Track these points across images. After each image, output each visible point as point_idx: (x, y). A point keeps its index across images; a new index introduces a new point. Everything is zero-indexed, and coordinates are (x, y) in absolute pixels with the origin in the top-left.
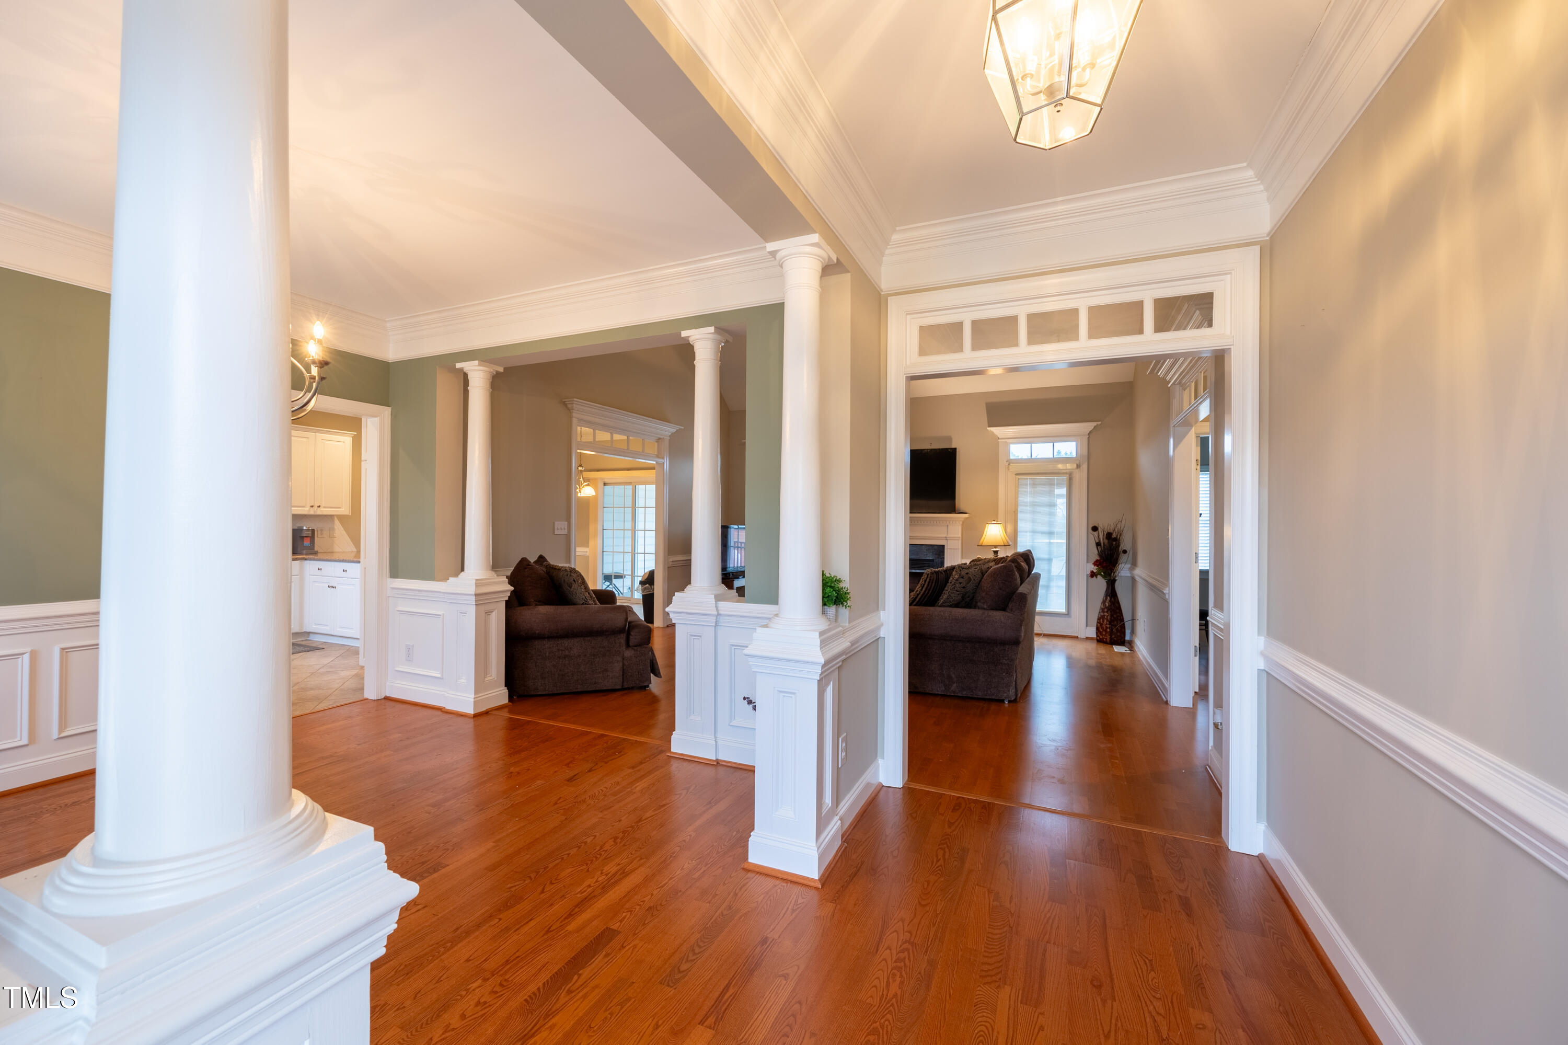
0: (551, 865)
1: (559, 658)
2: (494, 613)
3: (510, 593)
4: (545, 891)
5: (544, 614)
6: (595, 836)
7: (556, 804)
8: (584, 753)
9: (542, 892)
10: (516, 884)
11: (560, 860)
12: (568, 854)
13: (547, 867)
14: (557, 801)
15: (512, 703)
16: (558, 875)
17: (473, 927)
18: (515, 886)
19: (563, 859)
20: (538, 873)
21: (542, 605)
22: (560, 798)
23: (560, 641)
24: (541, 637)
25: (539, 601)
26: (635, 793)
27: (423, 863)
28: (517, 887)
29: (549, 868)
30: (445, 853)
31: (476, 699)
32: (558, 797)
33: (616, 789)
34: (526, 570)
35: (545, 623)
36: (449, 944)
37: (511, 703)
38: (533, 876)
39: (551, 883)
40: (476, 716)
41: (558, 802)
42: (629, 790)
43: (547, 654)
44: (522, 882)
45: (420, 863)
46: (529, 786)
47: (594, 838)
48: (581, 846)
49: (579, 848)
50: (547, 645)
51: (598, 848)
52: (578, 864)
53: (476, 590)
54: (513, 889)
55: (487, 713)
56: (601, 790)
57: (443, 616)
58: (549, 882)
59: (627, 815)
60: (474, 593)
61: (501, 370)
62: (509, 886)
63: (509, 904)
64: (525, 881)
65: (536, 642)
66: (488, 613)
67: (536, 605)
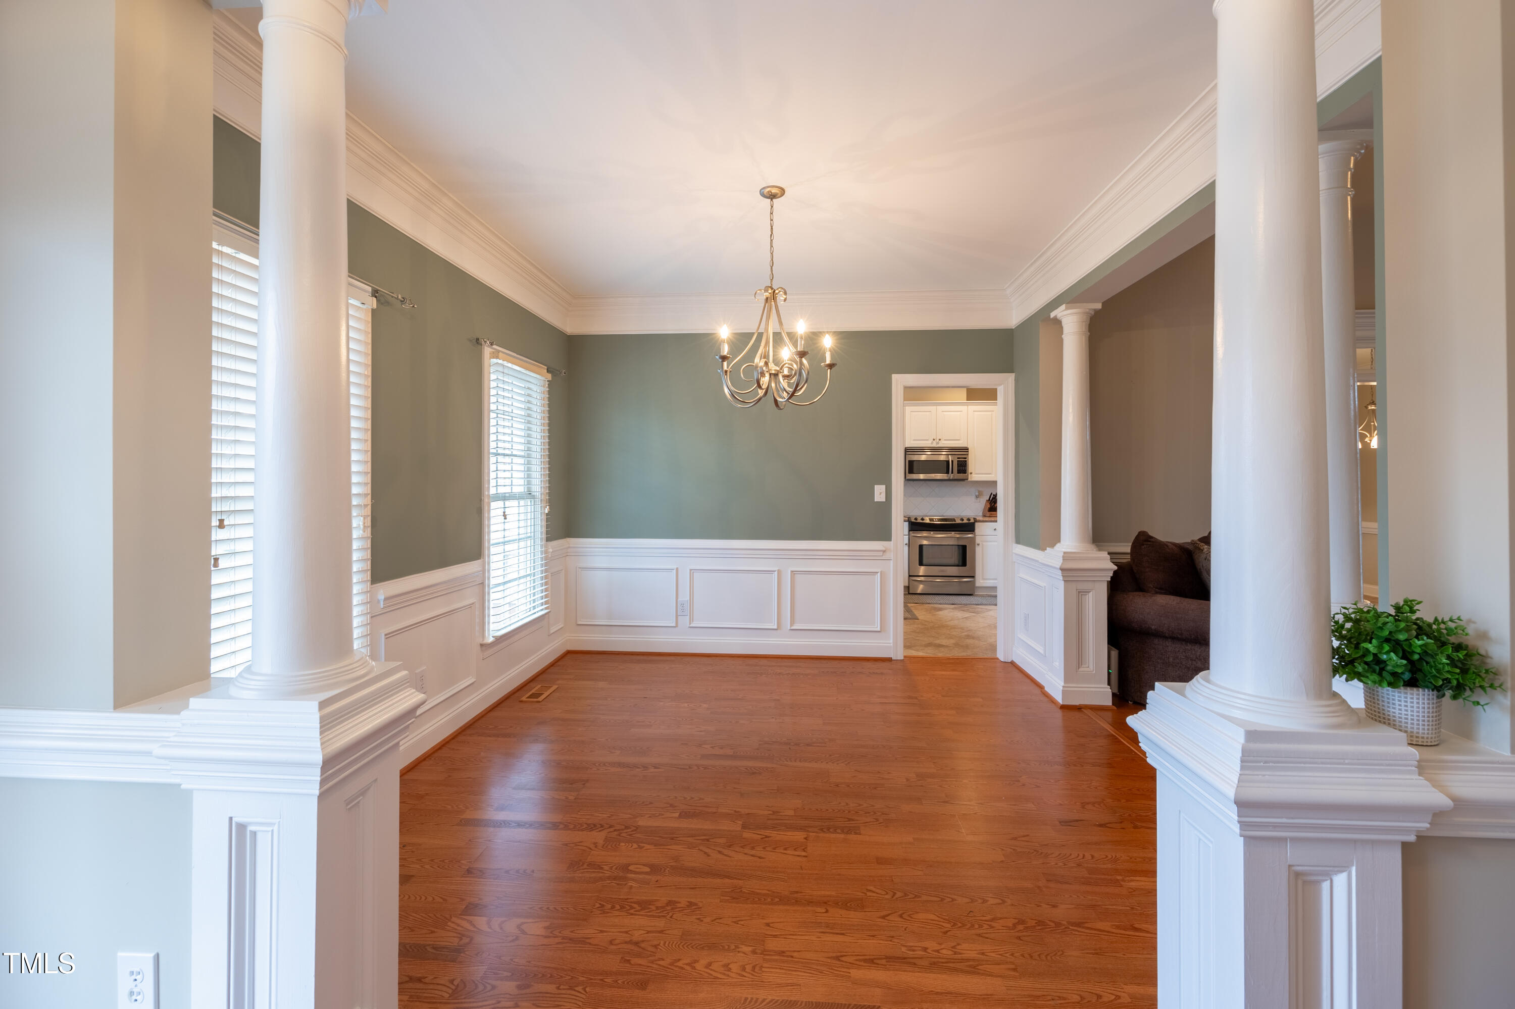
0: (924, 898)
1: (1188, 668)
2: (1091, 594)
3: (1112, 573)
4: (887, 918)
5: (1162, 606)
6: (1004, 902)
7: (1015, 839)
8: (1124, 801)
9: (883, 917)
10: (877, 891)
11: (939, 899)
12: (953, 900)
13: (920, 897)
14: (1019, 837)
15: (1117, 708)
16: (917, 913)
17: (806, 901)
18: (874, 892)
19: (942, 900)
20: (906, 895)
21: (1161, 593)
22: (1028, 835)
23: (1189, 647)
24: (1158, 635)
25: (1161, 589)
26: (1121, 886)
27: (850, 820)
28: (874, 894)
29: (920, 899)
30: (874, 822)
31: (1066, 689)
32: (1027, 834)
33: (1105, 866)
34: (1143, 547)
35: (1162, 618)
36: (777, 900)
37: (1114, 708)
38: (899, 894)
39: (901, 916)
40: (1063, 707)
41: (1019, 839)
42: (1119, 878)
43: (1171, 660)
44: (884, 893)
45: (848, 818)
46: (1015, 805)
47: (1001, 903)
48: (977, 901)
49: (971, 902)
50: (1170, 646)
51: (989, 917)
52: (947, 918)
53: (1062, 564)
54: (869, 894)
55: (1079, 708)
56: (1084, 855)
57: (1045, 588)
58: (901, 912)
59: (1073, 906)
60: (1059, 567)
61: (1099, 306)
62: (871, 888)
63: (848, 904)
64: (887, 893)
65: (1156, 641)
66: (1081, 593)
67: (1157, 593)
